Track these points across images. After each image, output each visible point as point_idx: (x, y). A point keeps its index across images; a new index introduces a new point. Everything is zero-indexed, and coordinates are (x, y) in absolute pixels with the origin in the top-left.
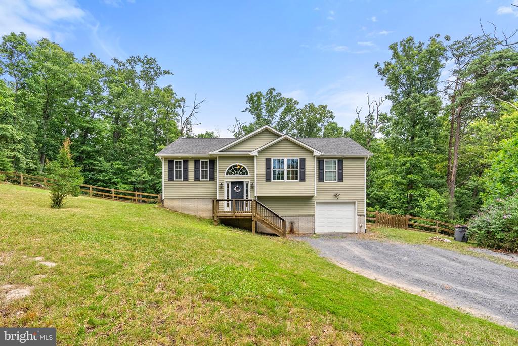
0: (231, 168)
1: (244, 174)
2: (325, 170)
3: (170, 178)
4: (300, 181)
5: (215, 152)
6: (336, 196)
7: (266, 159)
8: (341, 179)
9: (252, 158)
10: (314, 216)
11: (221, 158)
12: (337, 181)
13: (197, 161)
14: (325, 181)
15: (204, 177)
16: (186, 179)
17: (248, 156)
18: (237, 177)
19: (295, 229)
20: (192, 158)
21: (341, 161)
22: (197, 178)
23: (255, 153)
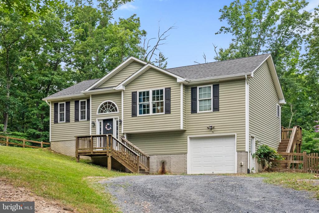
0: (102, 106)
1: (113, 111)
2: (198, 99)
3: (56, 122)
4: (166, 113)
5: (87, 90)
6: (211, 128)
7: (133, 93)
8: (216, 108)
9: (118, 94)
10: (186, 153)
11: (94, 96)
12: (212, 111)
13: (77, 102)
14: (198, 111)
15: (83, 118)
16: (68, 120)
17: (114, 91)
18: (108, 115)
19: (166, 170)
20: (72, 99)
21: (216, 85)
22: (77, 120)
23: (120, 87)
